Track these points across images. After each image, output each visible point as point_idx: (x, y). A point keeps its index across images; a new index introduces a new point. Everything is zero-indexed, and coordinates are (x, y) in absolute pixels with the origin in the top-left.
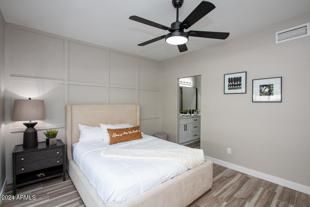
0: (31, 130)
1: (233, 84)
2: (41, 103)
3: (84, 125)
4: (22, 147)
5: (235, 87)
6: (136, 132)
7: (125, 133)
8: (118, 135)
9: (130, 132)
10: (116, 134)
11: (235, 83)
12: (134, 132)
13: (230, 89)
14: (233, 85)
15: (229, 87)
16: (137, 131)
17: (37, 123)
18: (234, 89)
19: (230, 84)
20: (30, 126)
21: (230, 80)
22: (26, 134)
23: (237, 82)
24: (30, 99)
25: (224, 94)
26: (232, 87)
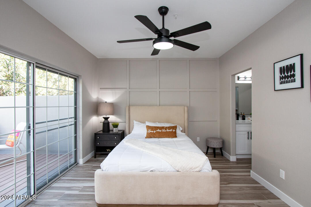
0: (106, 122)
1: (285, 75)
2: (112, 104)
3: (137, 121)
4: (102, 131)
5: (289, 80)
6: (169, 131)
7: (158, 130)
8: (152, 132)
9: (164, 131)
10: (151, 130)
11: (287, 73)
12: (167, 131)
13: (282, 84)
14: (285, 77)
15: (280, 80)
16: (171, 130)
17: (109, 117)
18: (286, 83)
19: (281, 76)
20: (106, 119)
21: (282, 70)
22: (104, 123)
23: (291, 72)
24: (106, 102)
25: (275, 90)
26: (284, 80)
